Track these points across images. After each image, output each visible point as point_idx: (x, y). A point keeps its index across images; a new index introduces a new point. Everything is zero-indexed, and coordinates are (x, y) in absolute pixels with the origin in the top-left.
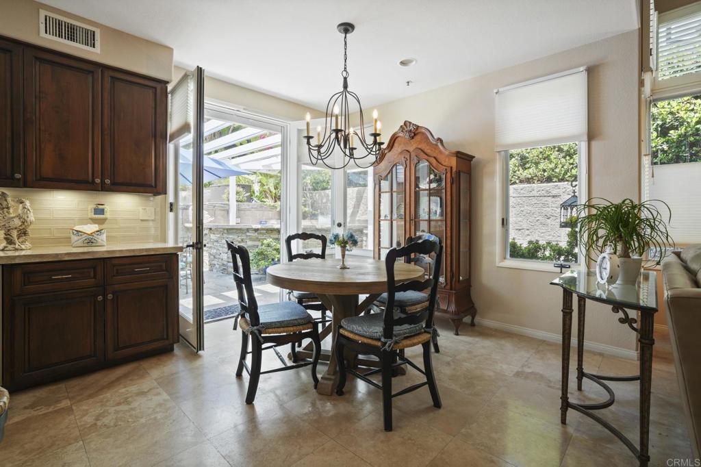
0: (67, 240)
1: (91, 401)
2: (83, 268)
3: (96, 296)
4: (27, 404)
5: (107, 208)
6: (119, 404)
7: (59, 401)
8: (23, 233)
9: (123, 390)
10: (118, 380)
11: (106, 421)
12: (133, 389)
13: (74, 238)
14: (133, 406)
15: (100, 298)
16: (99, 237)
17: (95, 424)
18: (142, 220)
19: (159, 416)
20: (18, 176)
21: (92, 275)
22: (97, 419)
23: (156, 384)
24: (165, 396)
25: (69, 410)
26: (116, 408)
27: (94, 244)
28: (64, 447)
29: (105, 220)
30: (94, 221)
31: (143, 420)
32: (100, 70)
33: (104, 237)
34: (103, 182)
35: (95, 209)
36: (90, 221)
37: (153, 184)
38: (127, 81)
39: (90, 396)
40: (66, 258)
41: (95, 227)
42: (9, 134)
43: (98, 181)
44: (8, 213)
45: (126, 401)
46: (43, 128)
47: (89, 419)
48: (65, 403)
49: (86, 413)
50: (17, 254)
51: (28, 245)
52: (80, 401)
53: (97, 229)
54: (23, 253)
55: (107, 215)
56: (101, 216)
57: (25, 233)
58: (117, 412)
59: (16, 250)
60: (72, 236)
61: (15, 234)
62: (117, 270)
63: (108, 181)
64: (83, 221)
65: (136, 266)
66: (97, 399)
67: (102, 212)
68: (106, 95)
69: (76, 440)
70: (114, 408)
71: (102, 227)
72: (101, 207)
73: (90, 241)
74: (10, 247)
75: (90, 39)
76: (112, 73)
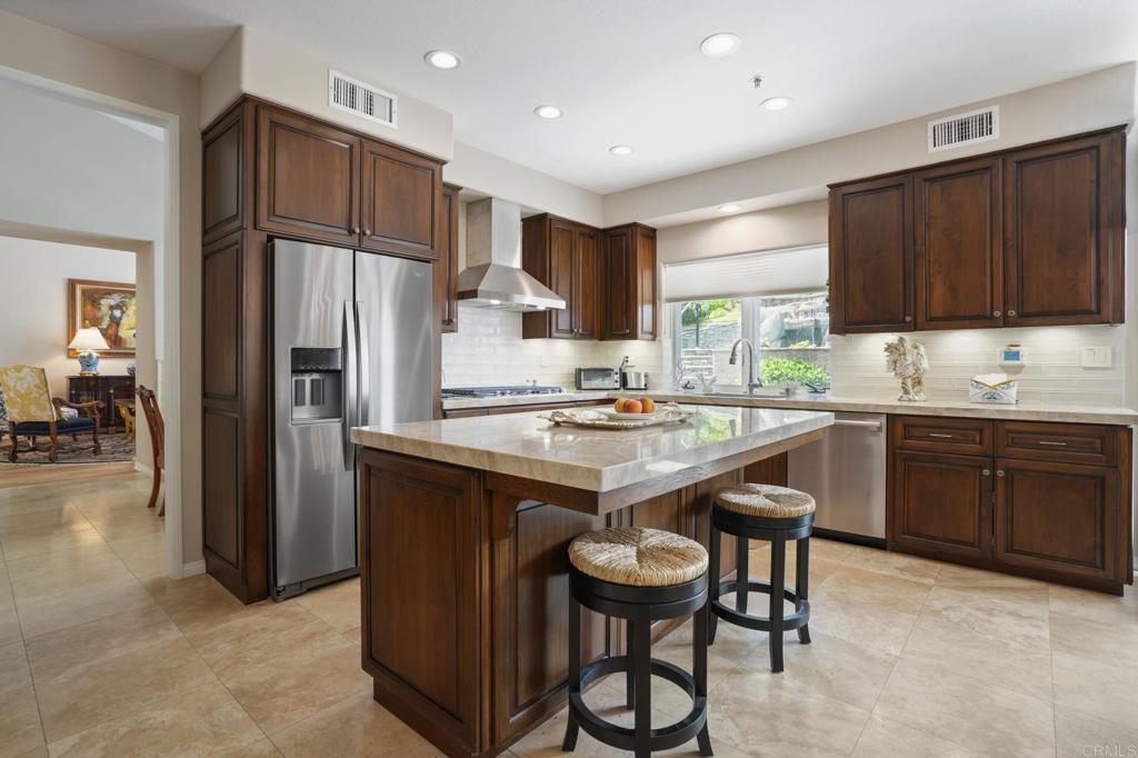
0: (964, 394)
1: (953, 591)
2: (966, 429)
3: (981, 468)
4: (898, 565)
5: (1023, 350)
6: (980, 610)
7: (924, 576)
8: (918, 382)
9: (998, 601)
10: (1002, 589)
11: (952, 614)
12: (1010, 606)
13: (973, 391)
14: (992, 619)
15: (986, 472)
16: (1005, 391)
17: (940, 612)
18: (1086, 368)
19: (1014, 645)
20: (908, 319)
21: (978, 439)
22: (945, 609)
23: (1047, 617)
24: (1046, 634)
25: (928, 588)
26: (974, 612)
27: (997, 401)
28: (901, 611)
29: (1022, 367)
30: (1005, 369)
31: (990, 637)
32: (1000, 160)
33: (1013, 392)
34: (1005, 314)
35: (1006, 353)
36: (999, 369)
37: (1094, 308)
38: (1041, 158)
39: (956, 588)
40: (946, 414)
41: (1003, 377)
42: (901, 274)
43: (997, 314)
44: (905, 359)
45: (990, 612)
46: (932, 259)
47: (938, 605)
48: (930, 581)
49: (940, 598)
50: (911, 404)
51: (922, 396)
52: (943, 586)
53: (1005, 380)
54: (916, 404)
55: (1024, 360)
56: (1016, 362)
57: (919, 383)
58: (970, 614)
59: (910, 400)
60: (971, 388)
61: (909, 382)
62: (1013, 438)
63: (1012, 313)
64: (989, 370)
65: (1043, 437)
66: (962, 594)
67: (1016, 356)
68: (1010, 191)
69: (914, 612)
70: (969, 610)
71: (1014, 377)
72: (1014, 349)
73: (992, 398)
74: (905, 397)
75: (984, 125)
76: (1019, 157)
